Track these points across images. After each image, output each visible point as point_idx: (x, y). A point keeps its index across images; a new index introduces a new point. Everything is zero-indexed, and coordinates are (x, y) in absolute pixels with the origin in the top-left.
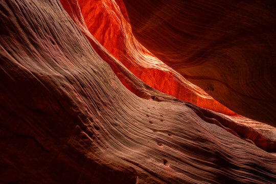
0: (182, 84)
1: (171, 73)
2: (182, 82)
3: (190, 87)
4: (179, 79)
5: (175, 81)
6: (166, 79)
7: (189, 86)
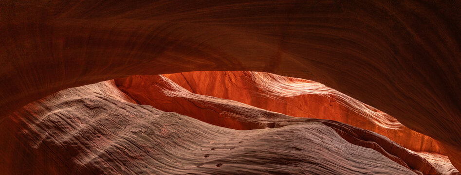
0: (351, 109)
1: (333, 97)
2: (351, 107)
3: (366, 114)
4: (346, 103)
5: (340, 106)
6: (326, 105)
7: (362, 112)
